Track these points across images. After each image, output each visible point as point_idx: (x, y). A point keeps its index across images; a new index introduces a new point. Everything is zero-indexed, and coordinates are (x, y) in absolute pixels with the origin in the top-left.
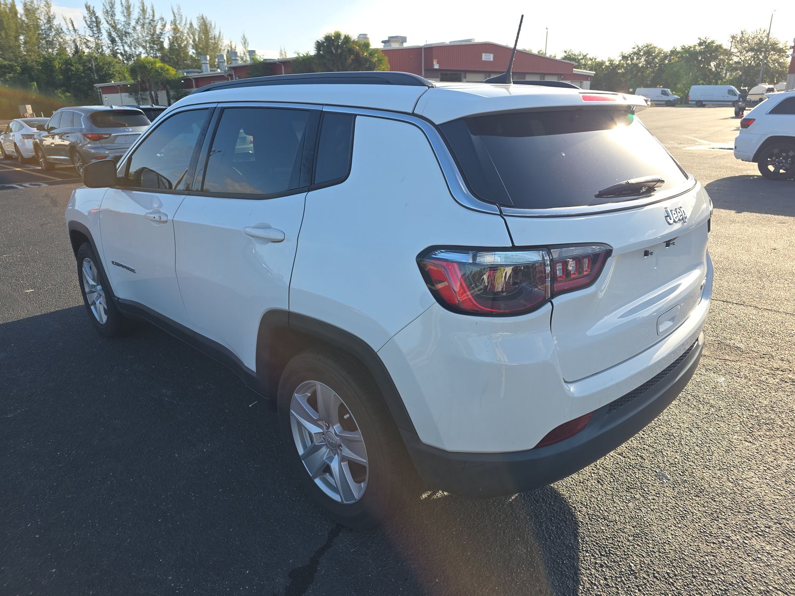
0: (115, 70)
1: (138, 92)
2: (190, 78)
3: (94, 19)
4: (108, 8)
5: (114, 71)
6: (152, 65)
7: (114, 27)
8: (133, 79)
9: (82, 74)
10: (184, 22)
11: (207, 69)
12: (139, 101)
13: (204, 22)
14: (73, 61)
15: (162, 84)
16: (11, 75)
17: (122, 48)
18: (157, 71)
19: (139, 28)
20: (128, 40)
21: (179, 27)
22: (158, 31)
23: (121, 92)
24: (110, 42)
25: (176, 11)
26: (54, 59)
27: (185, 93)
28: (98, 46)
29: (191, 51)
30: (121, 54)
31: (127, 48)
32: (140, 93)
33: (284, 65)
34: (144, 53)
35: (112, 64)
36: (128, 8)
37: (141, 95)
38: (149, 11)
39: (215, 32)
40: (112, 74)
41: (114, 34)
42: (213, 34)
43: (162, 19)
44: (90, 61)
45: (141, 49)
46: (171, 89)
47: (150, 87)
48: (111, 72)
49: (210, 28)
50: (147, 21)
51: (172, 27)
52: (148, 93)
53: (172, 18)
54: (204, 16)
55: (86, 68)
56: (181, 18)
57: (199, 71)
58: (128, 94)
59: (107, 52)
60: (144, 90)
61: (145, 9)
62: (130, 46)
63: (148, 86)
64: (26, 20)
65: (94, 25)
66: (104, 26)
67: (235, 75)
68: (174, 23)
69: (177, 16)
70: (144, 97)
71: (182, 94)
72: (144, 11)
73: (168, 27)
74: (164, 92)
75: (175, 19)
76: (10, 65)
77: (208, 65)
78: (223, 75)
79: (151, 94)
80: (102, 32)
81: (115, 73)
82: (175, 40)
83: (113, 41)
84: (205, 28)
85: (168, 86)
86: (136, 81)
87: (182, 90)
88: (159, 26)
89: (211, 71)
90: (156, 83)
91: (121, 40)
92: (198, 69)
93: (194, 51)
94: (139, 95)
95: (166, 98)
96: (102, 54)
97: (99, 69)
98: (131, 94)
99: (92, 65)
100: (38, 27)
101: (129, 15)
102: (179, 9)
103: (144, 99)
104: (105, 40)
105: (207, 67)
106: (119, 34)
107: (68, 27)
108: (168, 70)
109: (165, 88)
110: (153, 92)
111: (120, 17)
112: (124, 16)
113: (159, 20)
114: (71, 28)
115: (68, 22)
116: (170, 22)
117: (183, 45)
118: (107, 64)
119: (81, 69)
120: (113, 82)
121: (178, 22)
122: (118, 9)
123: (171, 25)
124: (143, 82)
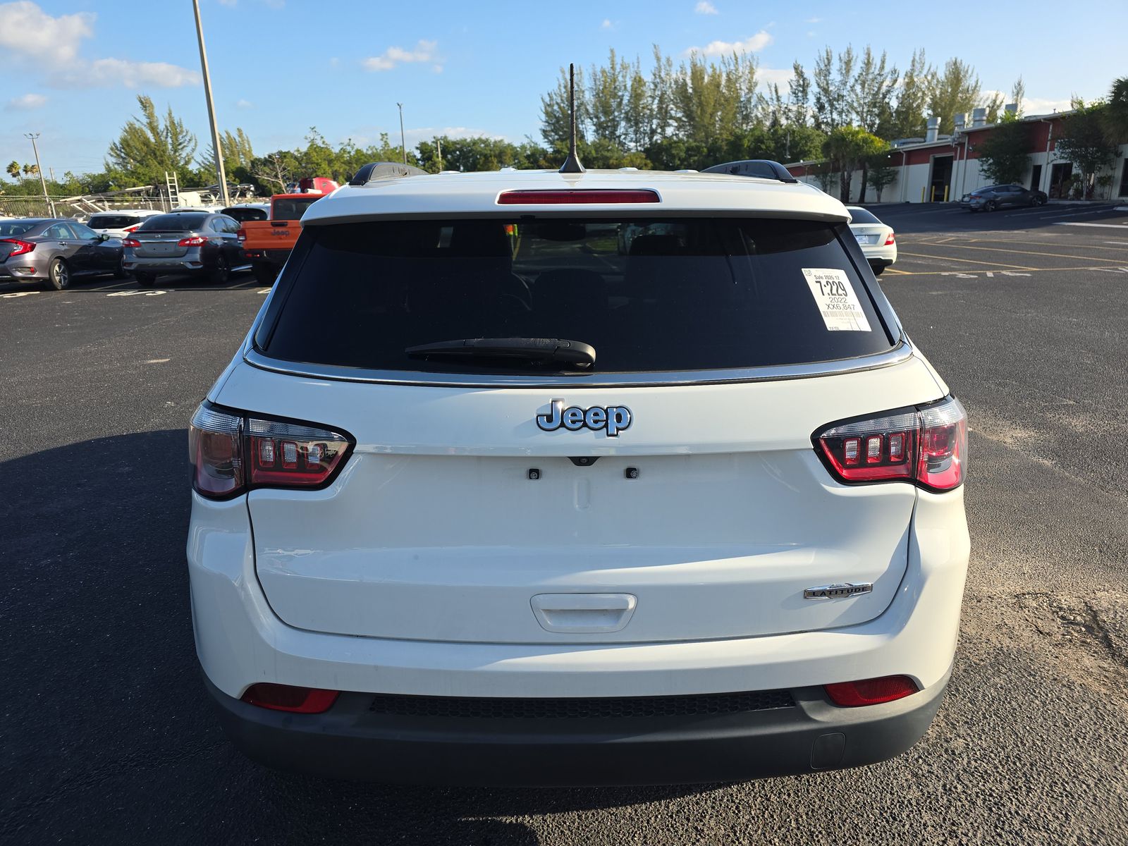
0: (812, 145)
1: (828, 173)
2: (901, 151)
3: (801, 82)
4: (823, 66)
5: (811, 147)
6: (853, 136)
7: (826, 91)
8: (825, 157)
9: (773, 153)
10: (925, 72)
11: (933, 136)
12: (826, 186)
13: (957, 68)
14: (766, 137)
15: (859, 161)
16: (696, 158)
17: (829, 115)
18: (857, 144)
19: (858, 88)
20: (840, 105)
21: (916, 79)
22: (884, 89)
23: (808, 175)
24: (817, 110)
25: (917, 58)
26: (745, 137)
27: (888, 173)
28: (800, 116)
29: (926, 113)
30: (827, 124)
31: (835, 116)
32: (830, 174)
33: (1054, 123)
34: (858, 121)
35: (811, 138)
36: (848, 63)
37: (831, 177)
38: (877, 62)
39: (969, 82)
40: (809, 150)
41: (824, 99)
42: (968, 84)
43: (894, 71)
44: (785, 136)
45: (854, 116)
46: (870, 168)
47: (844, 166)
48: (806, 149)
49: (965, 76)
50: (871, 76)
51: (906, 80)
52: (840, 173)
53: (909, 68)
54: (959, 60)
55: (779, 145)
56: (922, 68)
57: (923, 140)
58: (814, 176)
59: (810, 122)
60: (836, 170)
61: (871, 61)
62: (840, 113)
63: (841, 164)
64: (726, 92)
65: (801, 89)
66: (813, 89)
67: (968, 143)
68: (910, 76)
69: (916, 65)
70: (833, 180)
71: (883, 174)
72: (868, 64)
73: (901, 81)
74: (861, 173)
75: (912, 70)
76: (697, 146)
77: (937, 131)
78: (950, 145)
79: (843, 175)
80: (808, 97)
81: (812, 149)
82: (906, 99)
83: (821, 108)
84: (956, 76)
85: (867, 165)
86: (828, 158)
87: (886, 169)
88: (887, 82)
89: (938, 139)
90: (852, 160)
91: (832, 105)
92: (921, 137)
93: (930, 112)
94: (828, 178)
95: (861, 180)
96: (802, 126)
97: (794, 144)
98: (817, 177)
99: (786, 140)
100: (738, 97)
101: (848, 71)
102: (922, 54)
103: (833, 182)
104: (811, 108)
105: (934, 133)
106: (829, 99)
107: (772, 95)
108: (872, 141)
109: (863, 167)
110: (846, 173)
111: (835, 76)
112: (842, 73)
113: (888, 73)
114: (774, 97)
115: (773, 89)
116: (905, 73)
117: (915, 105)
118: (804, 138)
119: (772, 147)
120: (802, 161)
121: (916, 73)
122: (836, 66)
123: (904, 79)
124: (837, 160)
